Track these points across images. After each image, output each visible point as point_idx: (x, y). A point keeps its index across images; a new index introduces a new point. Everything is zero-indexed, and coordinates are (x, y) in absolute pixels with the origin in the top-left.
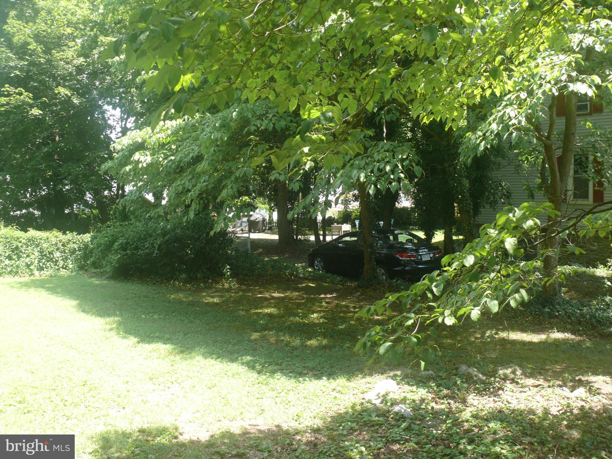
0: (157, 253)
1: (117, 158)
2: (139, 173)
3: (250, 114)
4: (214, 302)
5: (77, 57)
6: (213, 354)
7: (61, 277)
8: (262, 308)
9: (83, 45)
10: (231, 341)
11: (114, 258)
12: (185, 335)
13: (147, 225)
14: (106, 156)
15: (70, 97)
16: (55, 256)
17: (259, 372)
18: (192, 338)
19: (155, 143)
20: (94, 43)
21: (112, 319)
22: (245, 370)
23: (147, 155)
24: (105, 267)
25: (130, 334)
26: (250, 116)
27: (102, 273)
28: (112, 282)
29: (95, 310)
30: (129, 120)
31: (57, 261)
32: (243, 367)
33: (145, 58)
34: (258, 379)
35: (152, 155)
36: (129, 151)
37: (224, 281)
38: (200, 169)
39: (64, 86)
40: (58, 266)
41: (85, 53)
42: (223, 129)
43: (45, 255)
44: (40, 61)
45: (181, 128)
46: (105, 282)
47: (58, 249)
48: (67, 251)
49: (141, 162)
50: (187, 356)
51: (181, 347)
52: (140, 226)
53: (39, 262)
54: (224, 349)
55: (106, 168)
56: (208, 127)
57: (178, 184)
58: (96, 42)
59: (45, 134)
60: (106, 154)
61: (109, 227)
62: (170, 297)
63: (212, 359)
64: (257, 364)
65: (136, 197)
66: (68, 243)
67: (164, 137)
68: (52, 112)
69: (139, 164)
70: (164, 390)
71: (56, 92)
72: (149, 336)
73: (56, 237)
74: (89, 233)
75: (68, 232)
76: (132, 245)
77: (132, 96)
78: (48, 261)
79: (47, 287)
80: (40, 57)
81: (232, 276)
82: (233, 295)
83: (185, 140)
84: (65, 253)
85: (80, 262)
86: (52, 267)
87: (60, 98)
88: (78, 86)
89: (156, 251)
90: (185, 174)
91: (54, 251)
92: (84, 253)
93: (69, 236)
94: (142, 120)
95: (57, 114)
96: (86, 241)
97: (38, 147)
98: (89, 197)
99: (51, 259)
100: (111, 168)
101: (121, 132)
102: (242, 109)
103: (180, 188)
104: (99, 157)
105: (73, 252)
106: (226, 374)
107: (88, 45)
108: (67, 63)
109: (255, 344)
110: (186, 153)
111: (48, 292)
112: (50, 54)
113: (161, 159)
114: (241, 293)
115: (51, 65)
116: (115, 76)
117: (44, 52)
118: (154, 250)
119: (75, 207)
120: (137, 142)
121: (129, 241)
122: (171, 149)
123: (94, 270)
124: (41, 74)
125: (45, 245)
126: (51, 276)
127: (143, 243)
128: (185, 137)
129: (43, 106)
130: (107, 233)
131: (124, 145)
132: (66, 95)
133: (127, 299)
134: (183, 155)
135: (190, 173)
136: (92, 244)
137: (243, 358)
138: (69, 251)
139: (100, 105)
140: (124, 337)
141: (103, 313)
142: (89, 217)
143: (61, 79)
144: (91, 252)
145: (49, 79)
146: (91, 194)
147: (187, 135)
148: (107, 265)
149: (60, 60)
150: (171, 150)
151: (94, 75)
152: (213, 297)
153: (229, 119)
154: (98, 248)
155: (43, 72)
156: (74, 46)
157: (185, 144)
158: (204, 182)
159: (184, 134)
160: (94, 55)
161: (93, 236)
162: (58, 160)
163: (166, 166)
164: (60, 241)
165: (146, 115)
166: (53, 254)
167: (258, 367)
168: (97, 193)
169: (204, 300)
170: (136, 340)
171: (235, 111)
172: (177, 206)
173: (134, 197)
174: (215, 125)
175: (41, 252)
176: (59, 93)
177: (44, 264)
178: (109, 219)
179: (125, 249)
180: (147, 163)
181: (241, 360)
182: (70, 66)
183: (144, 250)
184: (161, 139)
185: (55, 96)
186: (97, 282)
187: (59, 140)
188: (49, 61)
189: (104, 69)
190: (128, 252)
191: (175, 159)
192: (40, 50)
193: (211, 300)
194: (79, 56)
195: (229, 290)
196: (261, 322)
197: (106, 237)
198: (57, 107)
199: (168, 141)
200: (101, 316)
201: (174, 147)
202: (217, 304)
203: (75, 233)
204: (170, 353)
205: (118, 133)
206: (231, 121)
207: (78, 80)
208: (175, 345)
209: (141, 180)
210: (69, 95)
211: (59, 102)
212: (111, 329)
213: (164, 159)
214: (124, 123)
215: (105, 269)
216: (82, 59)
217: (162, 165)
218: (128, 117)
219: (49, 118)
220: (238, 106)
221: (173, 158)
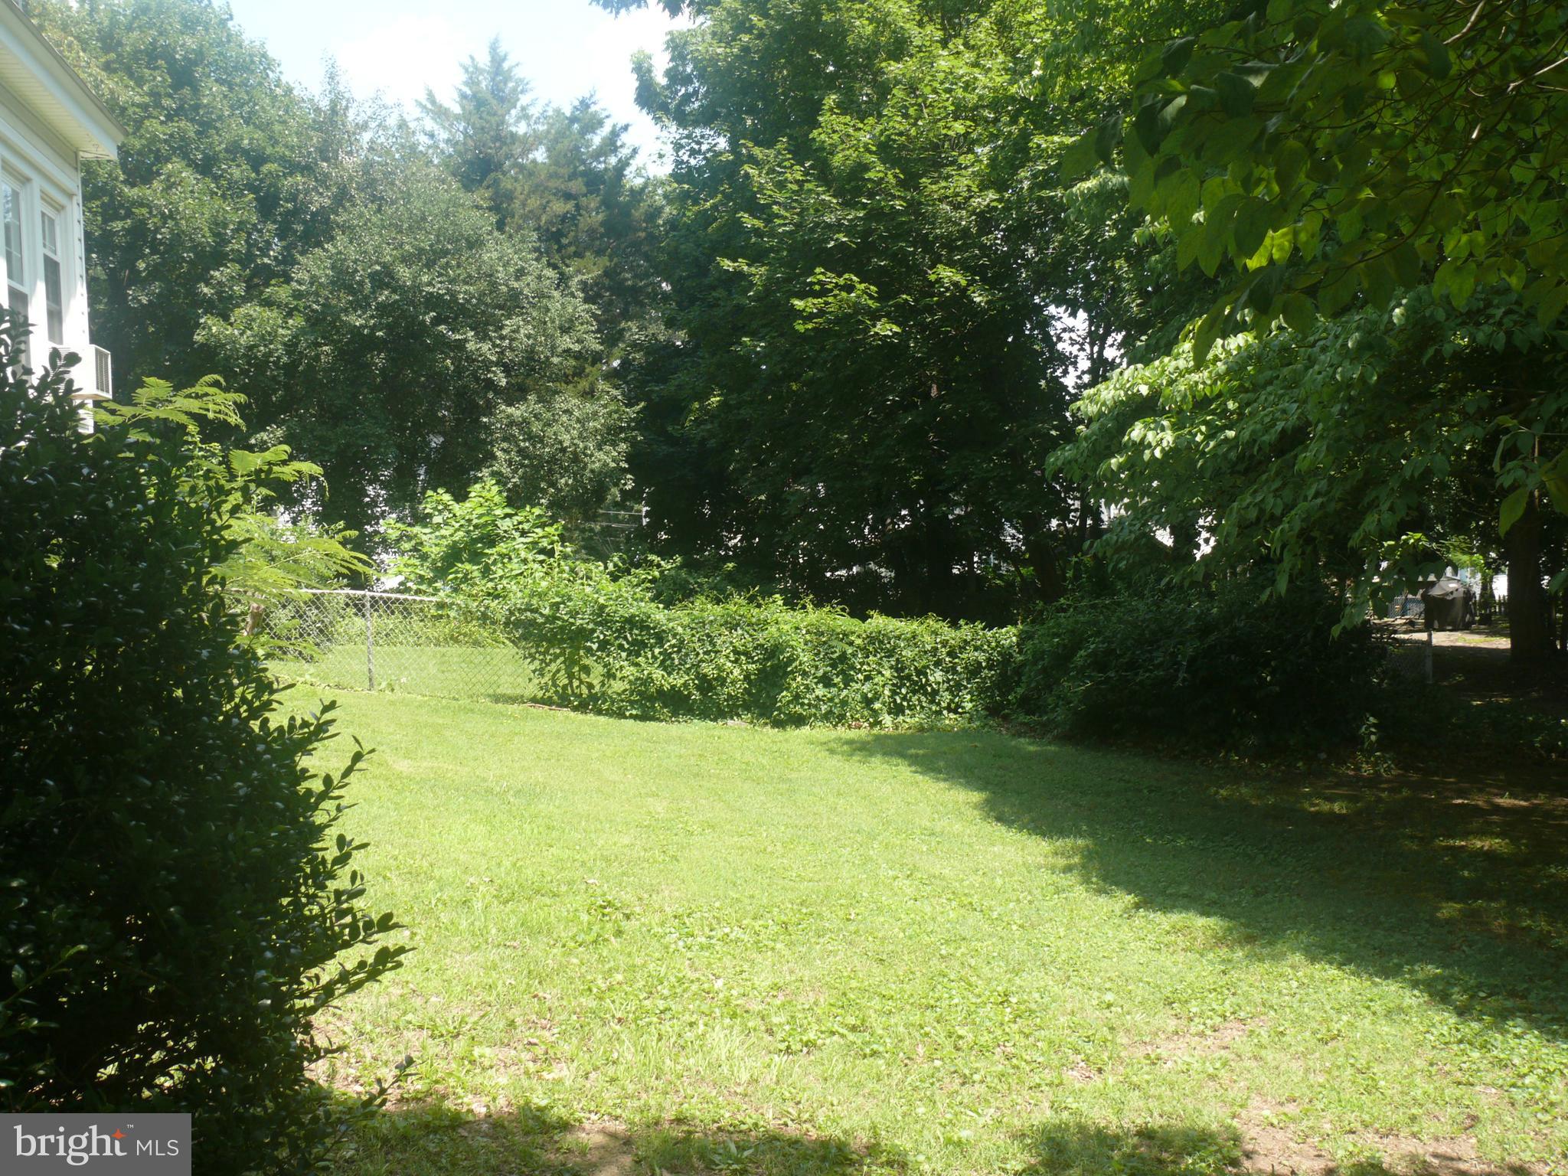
0: (1184, 680)
1: (1086, 438)
2: (1142, 473)
3: (1441, 310)
4: (1332, 813)
5: (981, 191)
6: (1334, 951)
7: (946, 731)
8: (1465, 835)
9: (993, 160)
10: (1382, 918)
11: (1076, 688)
12: (1257, 895)
13: (1159, 607)
14: (1053, 433)
15: (965, 289)
16: (932, 679)
17: (1462, 1012)
18: (1276, 904)
19: (1185, 397)
20: (1019, 152)
21: (1068, 842)
22: (1421, 1000)
23: (1163, 429)
24: (1053, 710)
25: (1116, 885)
26: (1441, 315)
27: (1044, 725)
28: (1069, 750)
29: (1026, 818)
30: (1110, 341)
31: (935, 692)
32: (1416, 992)
33: (1175, 177)
34: (1458, 1030)
35: (1175, 427)
36: (1116, 419)
37: (1360, 756)
38: (1307, 463)
39: (951, 264)
40: (939, 704)
41: (997, 178)
42: (1367, 354)
43: (908, 677)
44: (892, 207)
45: (1250, 357)
46: (1053, 748)
47: (938, 664)
48: (959, 668)
49: (1149, 445)
50: (1265, 951)
51: (1247, 926)
52: (1141, 607)
53: (894, 693)
54: (1363, 942)
55: (1059, 463)
56: (1324, 349)
57: (1245, 504)
58: (1026, 150)
59: (908, 382)
60: (1055, 428)
61: (1064, 611)
62: (1217, 793)
63: (1331, 963)
64: (1456, 989)
65: (1133, 536)
66: (962, 649)
67: (1209, 382)
68: (923, 327)
69: (1143, 452)
70: (1202, 1034)
71: (933, 278)
72: (1163, 893)
73: (935, 633)
74: (1015, 624)
75: (962, 622)
76: (1120, 656)
77: (1118, 279)
78: (914, 692)
79: (911, 756)
80: (894, 197)
81: (1381, 745)
82: (1385, 795)
83: (1264, 387)
84: (955, 672)
85: (992, 697)
86: (922, 707)
87: (941, 294)
88: (984, 261)
89: (1181, 675)
90: (1264, 477)
91: (928, 667)
92: (1000, 675)
93: (966, 631)
94: (1144, 338)
95: (935, 329)
96: (1007, 643)
97: (891, 413)
98: (1011, 535)
99: (923, 687)
100: (1070, 462)
101: (1089, 371)
102: (1419, 299)
103: (1253, 514)
104: (1037, 434)
105: (974, 670)
106: (1368, 1008)
107: (1005, 158)
108: (957, 207)
109: (1450, 932)
110: (1267, 420)
111: (913, 768)
112: (917, 188)
113: (1199, 438)
114: (1406, 792)
115: (917, 213)
116: (1073, 230)
117: (902, 184)
118: (1177, 670)
119: (976, 559)
120: (1139, 394)
121: (1113, 646)
122: (1226, 410)
123: (1023, 718)
124: (896, 238)
125: (908, 653)
126: (921, 729)
127: (1150, 652)
128: (1261, 379)
129: (900, 315)
130: (1059, 625)
131: (1104, 404)
132: (956, 284)
133: (1108, 794)
134: (1259, 426)
135: (1277, 474)
136: (1020, 652)
137: (1416, 968)
138: (966, 668)
139: (1038, 305)
140: (1100, 891)
141: (1045, 826)
142: (1010, 585)
143: (943, 246)
144: (1019, 671)
145: (916, 249)
146: (1016, 528)
147: (1269, 373)
148: (1057, 706)
149: (940, 200)
150: (1224, 413)
151: (1021, 232)
152: (1331, 799)
153: (1382, 327)
154: (1035, 663)
155: (900, 232)
156: (972, 165)
157: (1263, 397)
158: (1316, 496)
159: (1259, 371)
160: (1021, 182)
161: (1022, 632)
162: (935, 443)
163: (1215, 456)
164: (944, 644)
165: (1153, 327)
166: (926, 675)
167: (1459, 997)
168: (1031, 525)
169: (1306, 805)
170: (1130, 899)
171: (1399, 305)
172: (1241, 559)
173: (1127, 536)
174: (1345, 345)
175: (899, 668)
176: (939, 281)
177: (904, 699)
178: (1063, 592)
179: (1103, 668)
180: (1163, 449)
181: (1411, 972)
182: (964, 213)
183: (1151, 671)
184: (1201, 386)
185: (930, 288)
186: (1032, 748)
187: (940, 397)
188: (913, 206)
189: (1046, 214)
190: (1112, 674)
191: (1236, 437)
192: (893, 181)
193: (1326, 807)
194: (983, 187)
195: (1374, 781)
196: (1466, 873)
197: (1056, 635)
198: (932, 314)
199: (1216, 390)
200: (1044, 835)
201: (1231, 405)
202: (1340, 818)
203: (979, 625)
204: (1220, 941)
205: (1083, 373)
206: (1387, 332)
207: (983, 247)
208: (1231, 918)
209: (1146, 493)
210: (964, 283)
211: (937, 303)
212: (1068, 869)
213: (1208, 437)
214: (1096, 349)
215: (1052, 716)
216: (992, 195)
217: (1203, 453)
218: (1107, 333)
219: (916, 343)
220: (1406, 292)
221: (1231, 434)
